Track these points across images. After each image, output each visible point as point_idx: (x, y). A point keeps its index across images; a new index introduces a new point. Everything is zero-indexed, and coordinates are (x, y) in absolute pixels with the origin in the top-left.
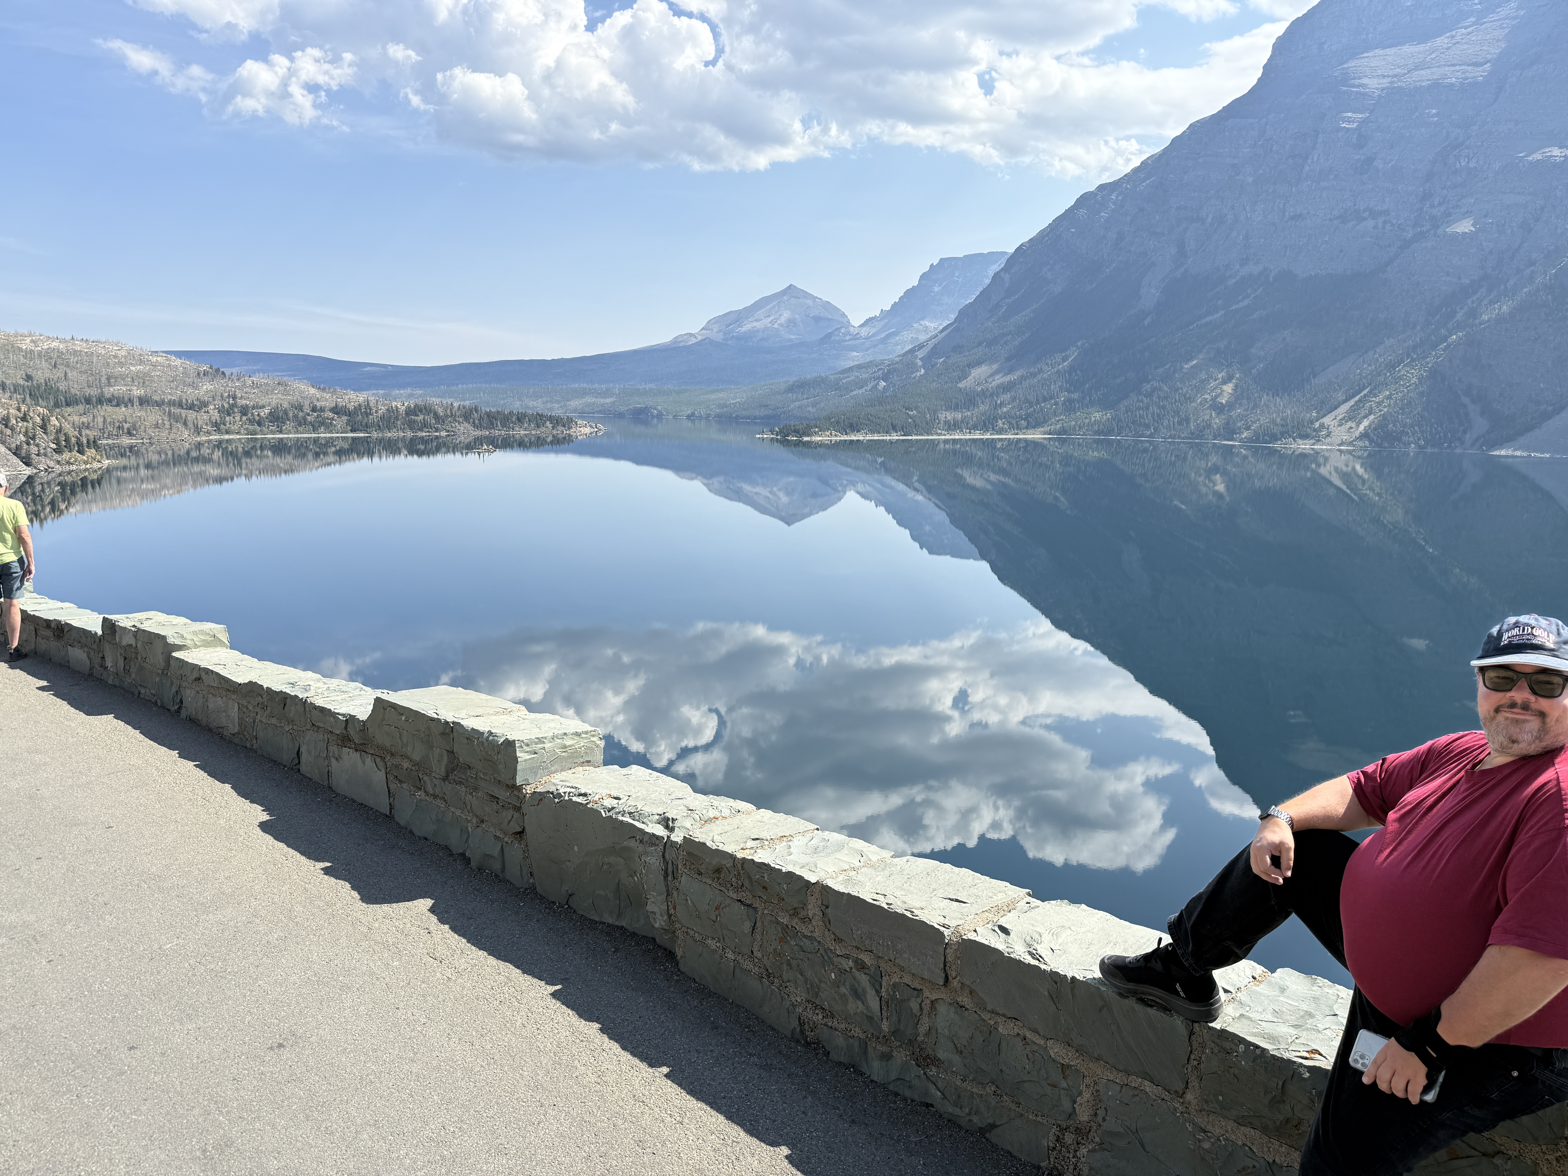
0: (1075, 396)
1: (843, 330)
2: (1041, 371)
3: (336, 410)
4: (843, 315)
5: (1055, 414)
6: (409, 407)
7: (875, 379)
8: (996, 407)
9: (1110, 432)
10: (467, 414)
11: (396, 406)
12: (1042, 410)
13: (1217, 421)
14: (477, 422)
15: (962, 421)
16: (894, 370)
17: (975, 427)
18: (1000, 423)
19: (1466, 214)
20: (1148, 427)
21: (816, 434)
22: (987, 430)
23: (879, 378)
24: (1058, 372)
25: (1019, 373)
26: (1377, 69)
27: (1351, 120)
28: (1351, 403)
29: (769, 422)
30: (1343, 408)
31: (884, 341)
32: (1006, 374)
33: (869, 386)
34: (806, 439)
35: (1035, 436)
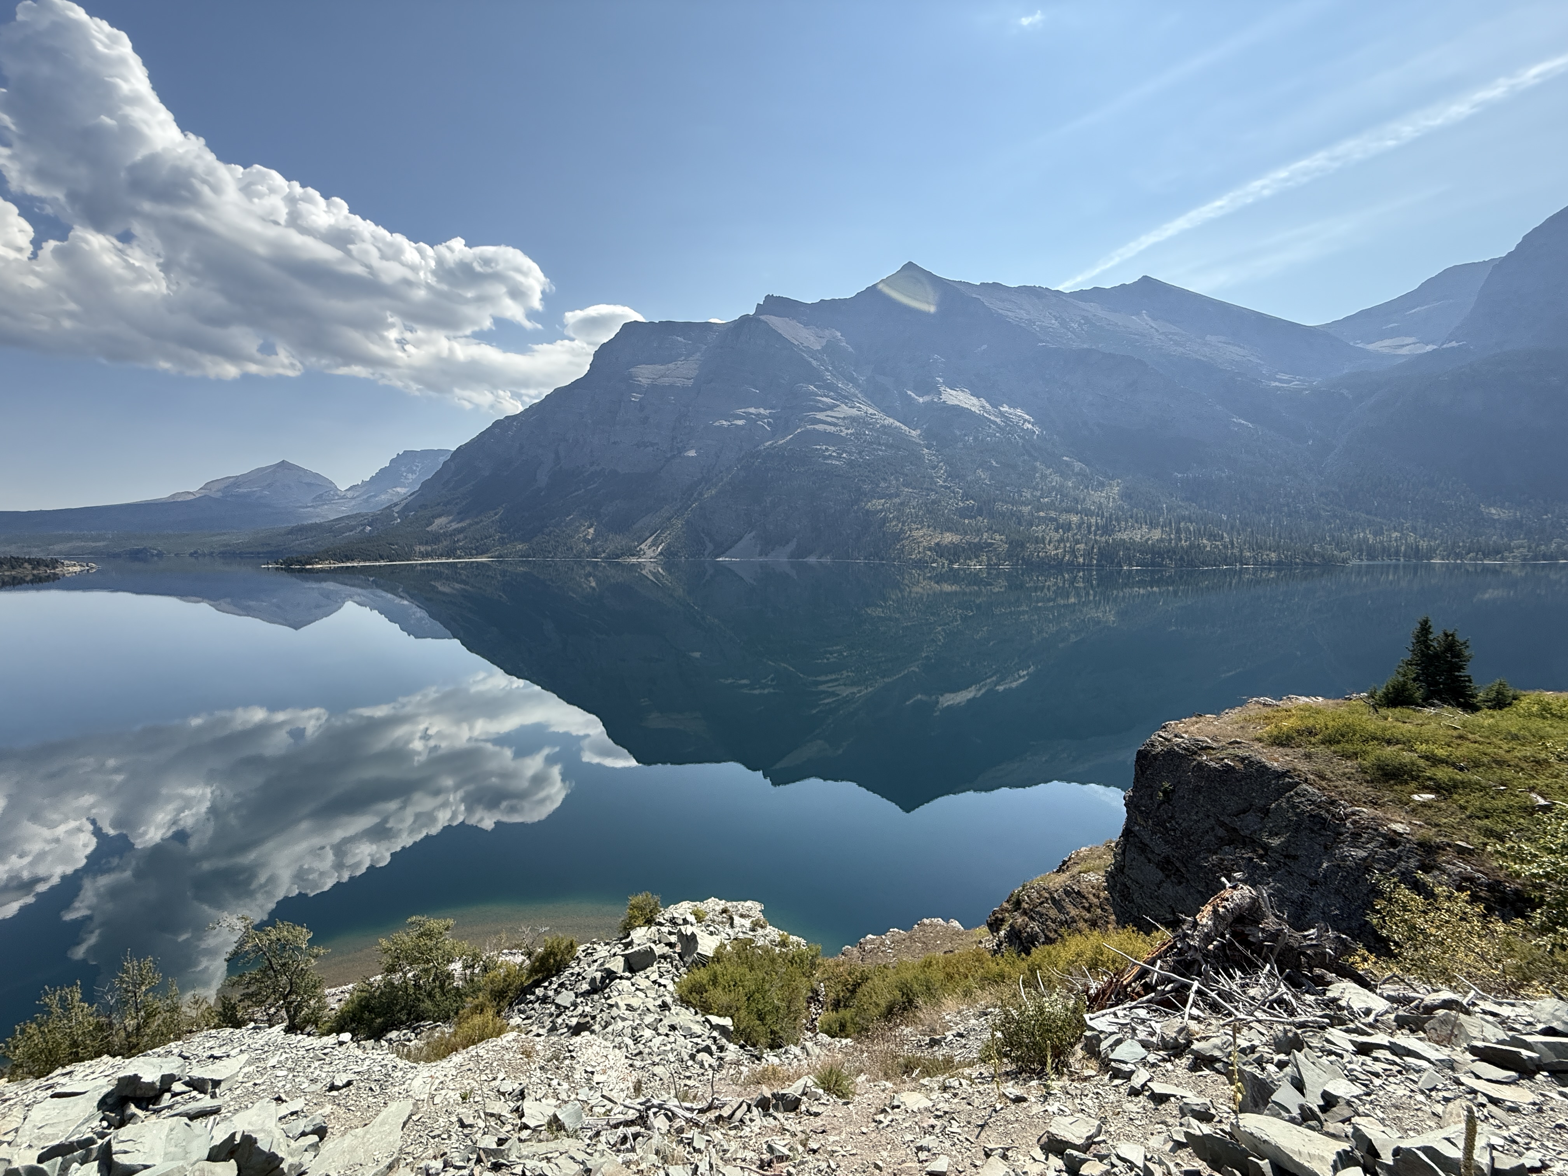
0: (505, 535)
1: (332, 493)
2: (481, 521)
4: (331, 482)
5: (494, 546)
7: (362, 525)
8: (455, 542)
9: (529, 556)
12: (485, 544)
13: (588, 548)
15: (432, 552)
16: (377, 519)
17: (441, 556)
18: (458, 552)
19: (692, 448)
20: (550, 552)
21: (318, 563)
22: (449, 557)
23: (365, 525)
24: (493, 521)
25: (468, 522)
26: (645, 374)
27: (636, 397)
28: (653, 537)
29: (272, 556)
30: (650, 540)
31: (366, 501)
32: (458, 523)
33: (358, 530)
34: (308, 567)
35: (483, 559)
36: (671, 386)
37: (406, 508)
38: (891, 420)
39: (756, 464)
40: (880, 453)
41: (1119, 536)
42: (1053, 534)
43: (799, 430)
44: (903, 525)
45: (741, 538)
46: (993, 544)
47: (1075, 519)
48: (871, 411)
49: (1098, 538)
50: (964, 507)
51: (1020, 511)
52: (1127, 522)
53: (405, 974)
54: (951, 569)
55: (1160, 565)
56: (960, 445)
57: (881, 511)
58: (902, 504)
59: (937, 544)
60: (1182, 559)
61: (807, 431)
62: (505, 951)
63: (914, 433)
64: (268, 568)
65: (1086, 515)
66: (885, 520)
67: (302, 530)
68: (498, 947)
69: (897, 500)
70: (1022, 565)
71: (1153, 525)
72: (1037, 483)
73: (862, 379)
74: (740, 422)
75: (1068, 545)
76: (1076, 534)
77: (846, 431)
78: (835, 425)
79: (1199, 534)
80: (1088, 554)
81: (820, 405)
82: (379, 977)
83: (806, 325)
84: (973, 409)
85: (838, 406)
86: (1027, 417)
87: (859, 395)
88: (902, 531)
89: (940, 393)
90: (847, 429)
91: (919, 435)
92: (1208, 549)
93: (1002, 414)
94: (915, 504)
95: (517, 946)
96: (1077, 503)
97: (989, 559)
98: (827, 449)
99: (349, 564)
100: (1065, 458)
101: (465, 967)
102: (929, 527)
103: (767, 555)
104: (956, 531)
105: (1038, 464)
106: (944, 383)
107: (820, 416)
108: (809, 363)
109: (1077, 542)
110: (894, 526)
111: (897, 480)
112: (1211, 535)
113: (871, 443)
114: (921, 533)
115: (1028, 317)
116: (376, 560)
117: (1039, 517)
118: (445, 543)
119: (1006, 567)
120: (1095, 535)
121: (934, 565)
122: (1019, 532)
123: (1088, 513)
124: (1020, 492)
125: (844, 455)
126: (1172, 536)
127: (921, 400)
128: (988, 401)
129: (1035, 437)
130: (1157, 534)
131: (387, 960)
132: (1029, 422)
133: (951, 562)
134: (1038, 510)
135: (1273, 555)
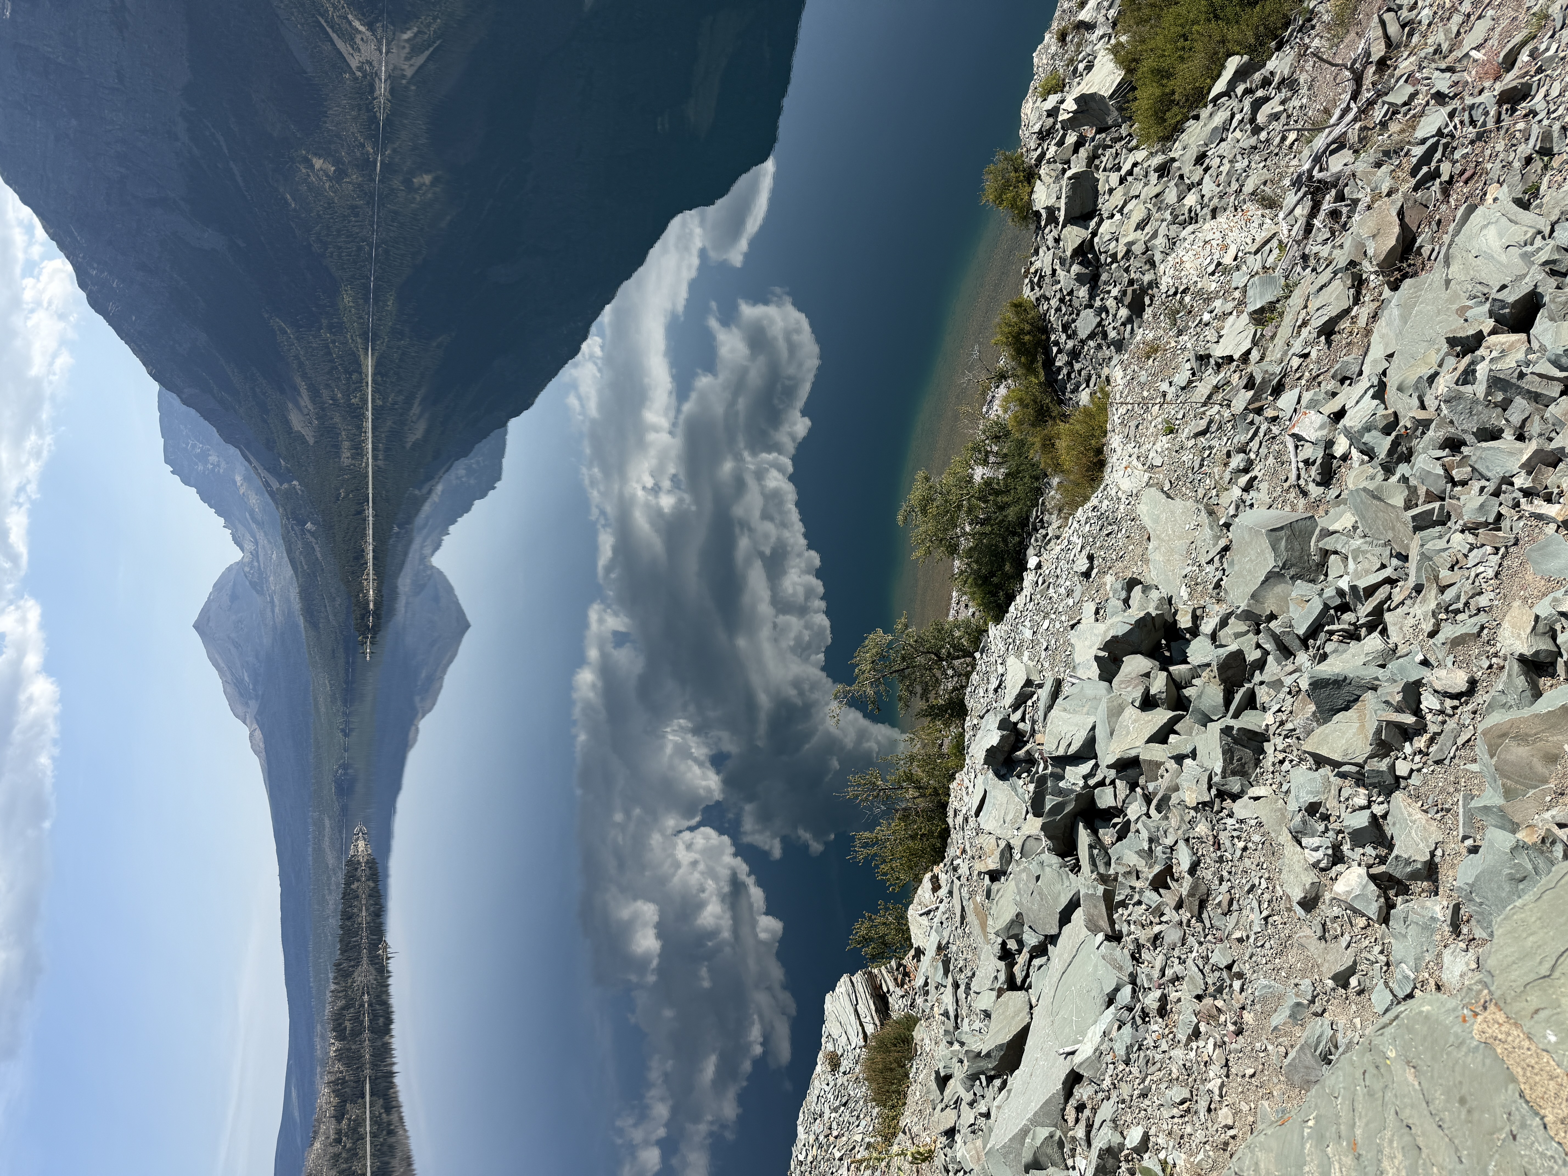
0: (325, 322)
2: (296, 357)
3: (339, 1116)
4: (229, 568)
6: (336, 1038)
9: (366, 287)
10: (344, 974)
11: (335, 1051)
14: (352, 963)
17: (360, 428)
21: (366, 595)
25: (298, 380)
28: (334, 36)
30: (340, 45)
31: (260, 524)
32: (299, 394)
34: (371, 606)
35: (369, 365)
37: (273, 470)
53: (964, 534)
62: (984, 410)
68: (974, 418)
82: (957, 563)
95: (984, 394)
99: (371, 556)
101: (985, 463)
116: (365, 520)
131: (940, 553)
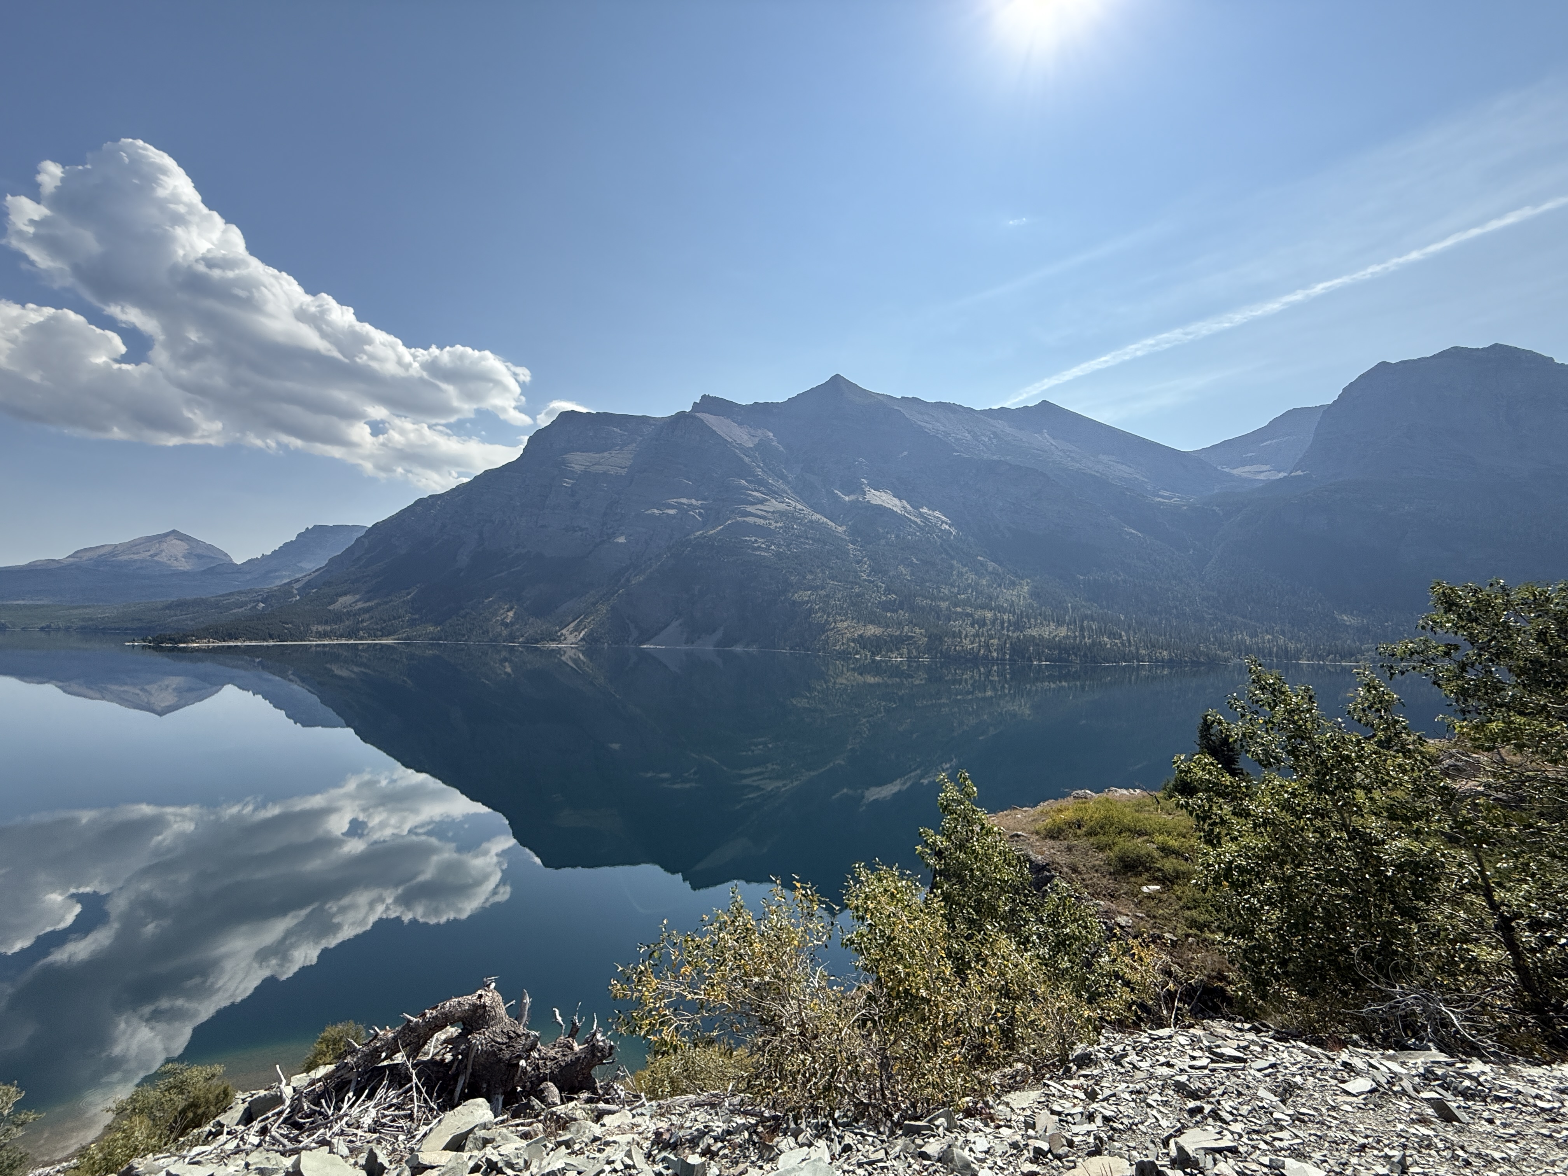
0: (417, 616)
1: (225, 566)
2: (391, 601)
4: (226, 555)
5: (402, 628)
7: (254, 602)
8: (358, 623)
9: (440, 639)
12: (392, 625)
13: (505, 633)
15: (331, 632)
16: (273, 596)
17: (341, 636)
18: (361, 633)
19: (622, 534)
20: (464, 635)
21: (193, 641)
22: (351, 638)
23: (258, 601)
24: (404, 602)
25: (375, 601)
26: (578, 461)
27: (568, 483)
28: (576, 622)
29: (141, 633)
30: (572, 625)
31: (264, 576)
32: (366, 602)
33: (249, 607)
34: (182, 645)
35: (389, 641)
36: (605, 473)
37: (308, 585)
38: (819, 516)
39: (686, 552)
40: (807, 546)
41: (1029, 632)
42: (969, 629)
43: (729, 522)
44: (828, 617)
45: (668, 625)
46: (913, 637)
47: (989, 615)
48: (799, 506)
49: (1010, 633)
50: (886, 601)
51: (938, 606)
52: (1036, 620)
54: (874, 661)
55: (1067, 661)
56: (883, 542)
57: (807, 602)
58: (827, 596)
59: (861, 636)
60: (1085, 655)
61: (738, 523)
63: (840, 529)
64: (133, 646)
65: (999, 612)
66: (811, 611)
67: (182, 605)
69: (823, 592)
70: (940, 658)
71: (1060, 623)
72: (955, 581)
73: (791, 477)
74: (672, 512)
75: (983, 640)
76: (990, 630)
77: (775, 525)
78: (764, 518)
79: (1101, 632)
80: (1001, 649)
81: (750, 498)
83: (740, 424)
84: (895, 509)
85: (768, 500)
86: (944, 518)
87: (789, 492)
88: (827, 622)
89: (865, 493)
90: (776, 522)
91: (845, 531)
92: (1109, 646)
93: (921, 515)
94: (840, 596)
96: (991, 600)
97: (909, 652)
98: (756, 541)
99: (232, 644)
100: (979, 558)
102: (853, 619)
103: (693, 643)
104: (879, 624)
105: (955, 562)
106: (868, 484)
107: (750, 509)
108: (742, 460)
109: (991, 637)
110: (819, 617)
111: (823, 572)
112: (1110, 634)
113: (798, 537)
114: (845, 624)
115: (944, 429)
116: (265, 640)
117: (956, 613)
118: (347, 623)
119: (925, 659)
120: (1008, 631)
121: (857, 656)
122: (937, 626)
123: (1001, 609)
124: (938, 587)
125: (773, 547)
126: (1077, 634)
127: (847, 499)
128: (908, 503)
129: (952, 537)
130: (1063, 631)
132: (946, 523)
133: (874, 654)
134: (956, 606)
135: (1165, 653)
